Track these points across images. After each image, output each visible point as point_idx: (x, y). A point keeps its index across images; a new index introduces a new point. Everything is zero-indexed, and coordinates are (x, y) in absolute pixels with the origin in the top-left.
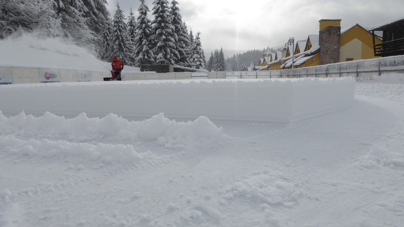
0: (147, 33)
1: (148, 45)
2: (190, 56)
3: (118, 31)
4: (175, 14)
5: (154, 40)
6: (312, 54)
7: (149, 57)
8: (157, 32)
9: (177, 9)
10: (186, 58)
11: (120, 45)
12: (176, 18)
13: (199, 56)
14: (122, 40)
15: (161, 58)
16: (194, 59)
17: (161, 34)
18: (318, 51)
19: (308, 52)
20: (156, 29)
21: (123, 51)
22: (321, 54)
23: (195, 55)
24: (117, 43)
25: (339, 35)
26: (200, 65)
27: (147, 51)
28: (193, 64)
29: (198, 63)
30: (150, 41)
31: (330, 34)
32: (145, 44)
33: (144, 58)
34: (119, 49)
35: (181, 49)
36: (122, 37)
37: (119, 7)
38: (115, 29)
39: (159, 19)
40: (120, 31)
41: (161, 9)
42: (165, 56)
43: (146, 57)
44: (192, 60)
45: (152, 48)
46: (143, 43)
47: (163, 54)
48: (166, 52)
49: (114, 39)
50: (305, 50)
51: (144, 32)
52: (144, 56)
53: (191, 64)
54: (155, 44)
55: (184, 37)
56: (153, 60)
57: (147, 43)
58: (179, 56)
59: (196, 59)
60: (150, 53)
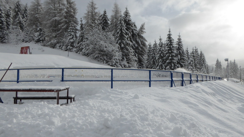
1: (162, 62)
2: (187, 67)
4: (179, 45)
8: (167, 55)
15: (168, 69)
27: (161, 65)
39: (168, 48)
43: (161, 68)
48: (171, 65)
51: (161, 56)
54: (166, 61)
60: (163, 66)
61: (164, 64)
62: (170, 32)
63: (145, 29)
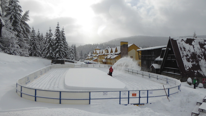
0: (52, 45)
1: (52, 50)
2: (69, 54)
3: (34, 40)
4: (63, 36)
5: (54, 48)
6: (118, 54)
7: (52, 55)
8: (57, 45)
9: (64, 34)
10: (67, 55)
11: (34, 47)
12: (64, 38)
13: (73, 54)
14: (36, 45)
15: (58, 56)
16: (71, 56)
17: (58, 45)
18: (120, 53)
19: (116, 53)
20: (56, 43)
21: (35, 49)
22: (121, 55)
23: (71, 54)
24: (33, 46)
25: (128, 48)
26: (73, 58)
27: (52, 53)
28: (70, 58)
29: (73, 57)
30: (53, 48)
31: (124, 47)
32: (51, 49)
33: (50, 55)
34: (34, 49)
35: (65, 51)
36: (35, 44)
37: (33, 29)
38: (32, 39)
39: (58, 39)
40: (35, 40)
41: (58, 35)
42: (60, 55)
43: (51, 55)
44: (70, 56)
45: (54, 51)
46: (50, 49)
47: (59, 54)
48: (60, 53)
49: (31, 44)
50: (115, 52)
51: (51, 44)
52: (50, 54)
53: (69, 58)
54: (55, 49)
55: (67, 46)
56: (54, 56)
57: (52, 49)
58: (65, 54)
59: (72, 56)
60: (53, 53)
61: (53, 51)
62: (58, 25)
63: (28, 16)
